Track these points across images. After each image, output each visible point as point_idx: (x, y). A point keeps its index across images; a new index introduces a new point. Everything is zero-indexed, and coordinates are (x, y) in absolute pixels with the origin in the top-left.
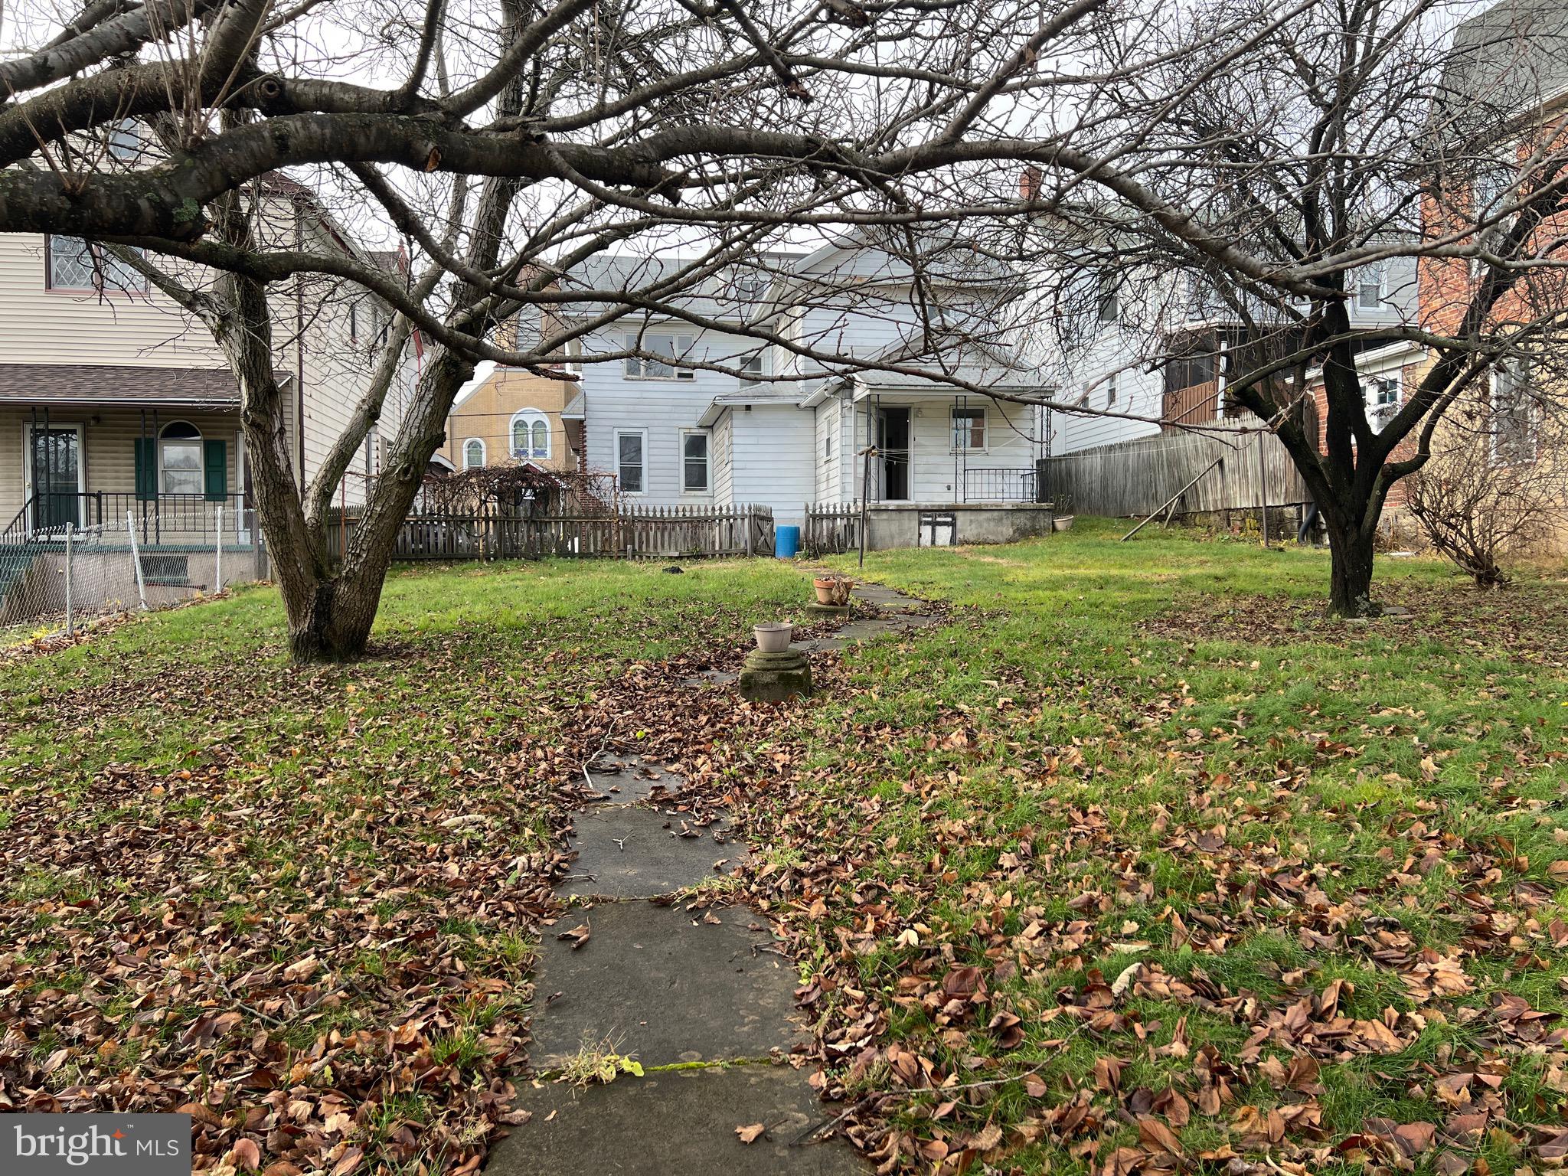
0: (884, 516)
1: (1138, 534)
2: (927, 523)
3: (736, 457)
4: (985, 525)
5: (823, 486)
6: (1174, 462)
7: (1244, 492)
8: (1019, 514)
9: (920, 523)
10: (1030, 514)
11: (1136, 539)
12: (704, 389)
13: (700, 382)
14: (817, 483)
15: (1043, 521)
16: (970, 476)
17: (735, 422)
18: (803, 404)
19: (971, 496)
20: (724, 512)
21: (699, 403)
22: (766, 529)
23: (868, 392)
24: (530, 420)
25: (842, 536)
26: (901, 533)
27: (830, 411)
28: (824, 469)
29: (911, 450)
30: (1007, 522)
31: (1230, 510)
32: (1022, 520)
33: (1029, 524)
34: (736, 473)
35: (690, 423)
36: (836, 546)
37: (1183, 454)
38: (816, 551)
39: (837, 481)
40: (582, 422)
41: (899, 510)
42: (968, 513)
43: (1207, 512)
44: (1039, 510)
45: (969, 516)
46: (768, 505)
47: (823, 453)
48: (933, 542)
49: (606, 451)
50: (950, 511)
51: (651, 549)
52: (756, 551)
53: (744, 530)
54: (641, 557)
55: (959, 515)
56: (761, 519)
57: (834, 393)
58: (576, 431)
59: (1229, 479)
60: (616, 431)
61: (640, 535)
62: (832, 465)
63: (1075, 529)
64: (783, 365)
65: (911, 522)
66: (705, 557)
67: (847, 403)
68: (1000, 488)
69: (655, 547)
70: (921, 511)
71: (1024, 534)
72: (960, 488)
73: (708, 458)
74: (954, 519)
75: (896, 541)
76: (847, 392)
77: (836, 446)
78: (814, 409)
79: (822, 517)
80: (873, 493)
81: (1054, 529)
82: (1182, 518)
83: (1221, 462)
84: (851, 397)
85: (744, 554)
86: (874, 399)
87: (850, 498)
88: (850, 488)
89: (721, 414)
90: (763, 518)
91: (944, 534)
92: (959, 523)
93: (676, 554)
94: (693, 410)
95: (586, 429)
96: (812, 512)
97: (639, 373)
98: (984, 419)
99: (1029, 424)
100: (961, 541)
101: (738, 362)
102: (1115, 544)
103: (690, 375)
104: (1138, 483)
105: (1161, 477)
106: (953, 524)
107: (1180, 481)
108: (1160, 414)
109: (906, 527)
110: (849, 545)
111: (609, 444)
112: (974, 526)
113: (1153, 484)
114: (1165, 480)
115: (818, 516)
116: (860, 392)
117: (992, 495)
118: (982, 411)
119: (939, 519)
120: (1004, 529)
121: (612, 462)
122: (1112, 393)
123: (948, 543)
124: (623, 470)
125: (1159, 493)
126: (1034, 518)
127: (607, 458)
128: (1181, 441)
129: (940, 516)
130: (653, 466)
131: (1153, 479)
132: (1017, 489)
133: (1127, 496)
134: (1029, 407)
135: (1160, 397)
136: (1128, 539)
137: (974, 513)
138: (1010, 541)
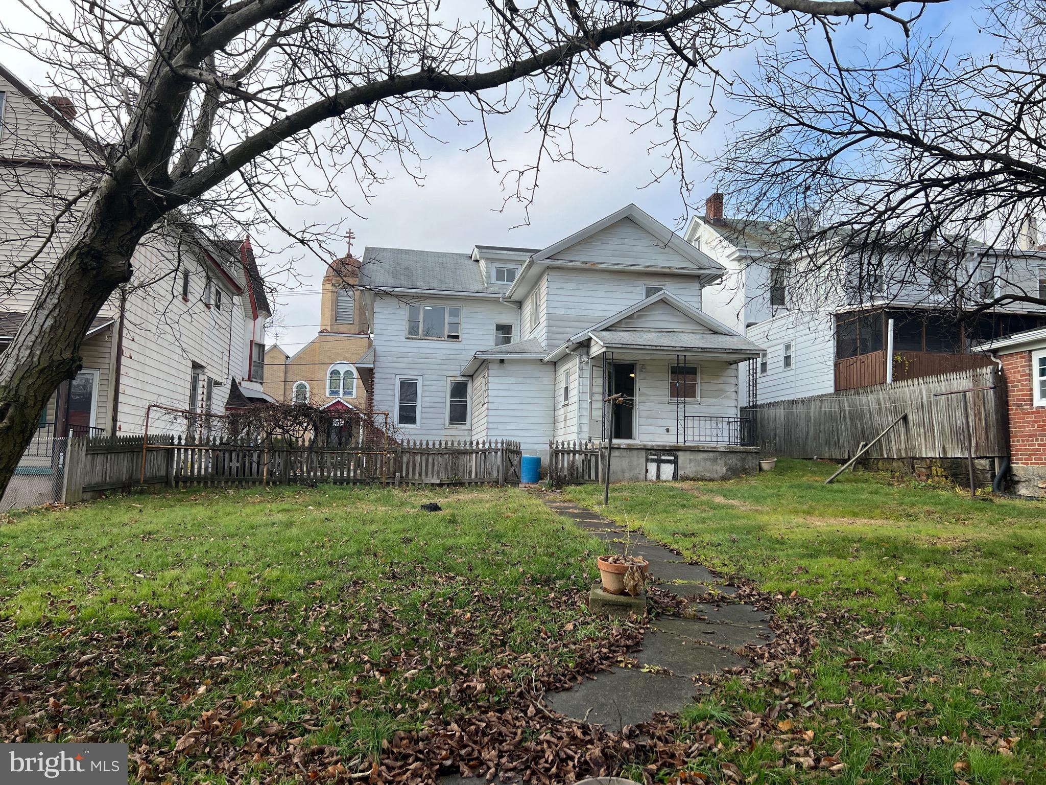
0: (617, 453)
1: (839, 477)
2: (653, 461)
3: (491, 399)
4: (703, 463)
5: (561, 425)
6: (856, 416)
7: (930, 444)
8: (731, 456)
9: (647, 460)
10: (739, 456)
11: (838, 481)
12: (467, 347)
13: (464, 342)
14: (555, 421)
15: (751, 462)
16: (690, 423)
17: (491, 371)
18: (546, 359)
19: (690, 438)
20: (481, 446)
21: (462, 357)
22: (516, 461)
23: (604, 350)
24: (342, 369)
25: (580, 469)
26: (631, 468)
27: (569, 365)
28: (562, 411)
29: (637, 398)
30: (721, 462)
31: (915, 458)
32: (734, 461)
33: (739, 464)
34: (491, 413)
35: (455, 373)
36: (576, 478)
37: (865, 409)
38: (559, 483)
39: (575, 421)
40: (371, 370)
41: (630, 449)
42: (688, 453)
43: (890, 459)
44: (748, 453)
45: (688, 456)
46: (517, 440)
47: (562, 398)
48: (658, 477)
49: (390, 392)
50: (673, 450)
51: (417, 477)
52: (506, 480)
53: (497, 460)
54: (407, 484)
55: (682, 457)
56: (511, 452)
57: (574, 350)
58: (367, 375)
59: (914, 431)
60: (398, 377)
61: (408, 464)
62: (569, 408)
63: (779, 470)
64: (529, 330)
65: (639, 459)
66: (461, 484)
67: (585, 359)
68: (715, 433)
69: (420, 475)
70: (648, 450)
71: (736, 473)
72: (681, 432)
73: (469, 400)
74: (676, 458)
75: (627, 475)
76: (585, 350)
77: (573, 393)
78: (554, 364)
79: (563, 452)
81: (761, 469)
82: (864, 462)
83: (905, 418)
84: (588, 354)
85: (495, 483)
86: (609, 356)
87: (585, 436)
88: (586, 428)
89: (481, 365)
90: (513, 452)
91: (667, 470)
92: (680, 462)
93: (438, 482)
94: (458, 363)
95: (375, 376)
96: (554, 447)
97: (418, 334)
98: (695, 374)
99: (734, 380)
100: (682, 477)
101: (494, 327)
102: (823, 487)
103: (457, 337)
104: (820, 432)
105: (843, 428)
106: (675, 462)
107: (863, 431)
108: (832, 377)
109: (635, 463)
110: (586, 477)
111: (392, 387)
112: (692, 464)
113: (835, 433)
114: (847, 430)
115: (560, 451)
116: (596, 350)
117: (708, 439)
118: (695, 368)
119: (663, 458)
120: (718, 468)
121: (393, 401)
122: (787, 359)
123: (671, 478)
124: (402, 408)
125: (841, 441)
126: (743, 460)
127: (390, 398)
128: (864, 399)
129: (664, 455)
130: (425, 405)
131: (835, 428)
132: (726, 433)
133: (809, 442)
134: (734, 366)
135: (831, 363)
136: (831, 482)
137: (693, 453)
138: (724, 479)
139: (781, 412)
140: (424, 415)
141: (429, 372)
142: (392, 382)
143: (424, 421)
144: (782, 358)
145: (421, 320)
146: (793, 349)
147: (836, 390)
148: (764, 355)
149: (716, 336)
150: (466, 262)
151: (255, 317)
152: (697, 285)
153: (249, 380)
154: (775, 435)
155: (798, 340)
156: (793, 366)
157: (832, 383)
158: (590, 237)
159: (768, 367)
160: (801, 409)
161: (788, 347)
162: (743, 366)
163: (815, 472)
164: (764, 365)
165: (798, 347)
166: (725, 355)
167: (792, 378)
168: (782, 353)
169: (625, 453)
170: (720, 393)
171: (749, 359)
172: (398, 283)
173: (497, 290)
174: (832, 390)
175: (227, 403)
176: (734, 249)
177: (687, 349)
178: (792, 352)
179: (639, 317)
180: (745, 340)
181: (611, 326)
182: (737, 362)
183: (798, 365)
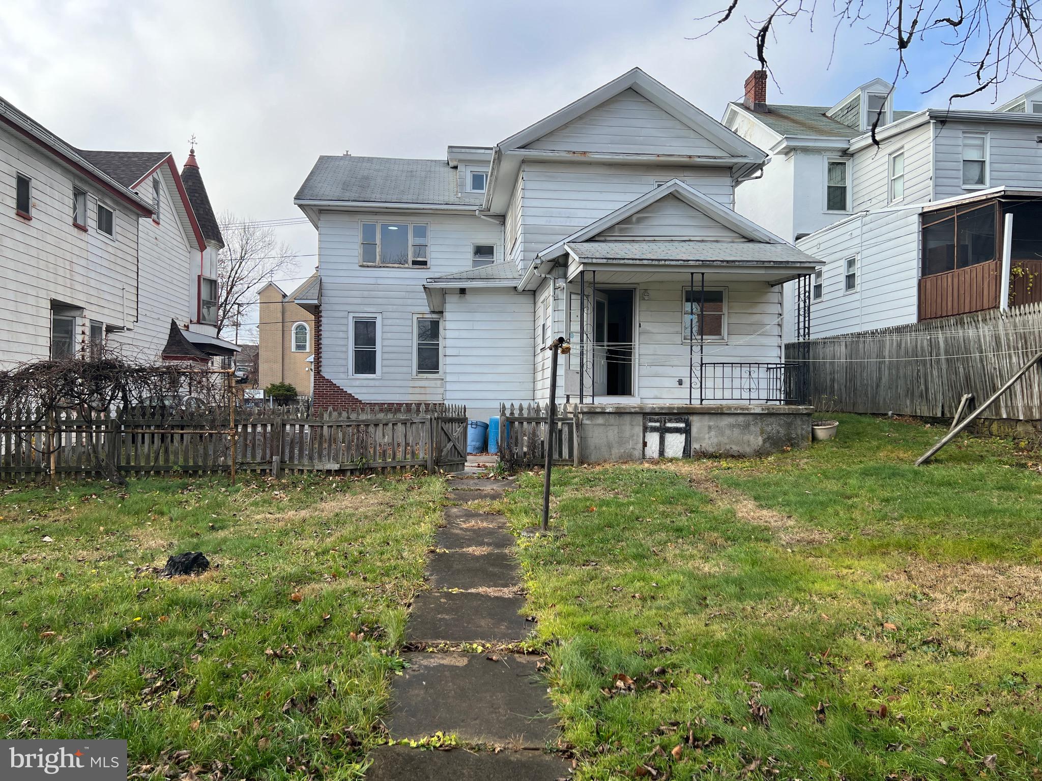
0: (600, 420)
1: (939, 455)
2: (654, 429)
3: (449, 342)
4: (728, 432)
5: (539, 376)
8: (770, 420)
9: (645, 429)
10: (783, 420)
11: (937, 461)
13: (433, 269)
14: (535, 372)
15: (801, 428)
16: (709, 370)
17: (454, 306)
18: (520, 287)
19: (710, 395)
22: (457, 432)
23: (581, 268)
25: (546, 444)
26: (621, 442)
27: (545, 294)
28: (540, 358)
29: (636, 339)
30: (755, 429)
32: (774, 427)
33: (782, 431)
34: (449, 360)
35: (423, 309)
36: (540, 457)
37: (973, 346)
38: (513, 464)
39: (549, 372)
40: (318, 307)
41: (620, 413)
42: (706, 417)
43: (1013, 421)
44: (797, 414)
45: (706, 421)
47: (540, 339)
48: (662, 452)
49: (341, 335)
50: (684, 415)
51: (306, 461)
52: (438, 462)
53: (424, 434)
54: (292, 470)
55: (697, 424)
56: (449, 421)
57: (549, 272)
60: (351, 315)
61: (292, 442)
62: (546, 353)
63: (842, 438)
64: (510, 251)
65: (634, 428)
66: (371, 470)
67: (561, 283)
68: (746, 386)
69: (311, 458)
70: (647, 415)
71: (777, 445)
72: (696, 385)
73: (441, 342)
74: (688, 424)
75: (615, 451)
76: (561, 271)
77: (549, 332)
78: (533, 292)
79: (521, 421)
80: (588, 390)
81: (814, 438)
83: (1039, 363)
84: (565, 276)
85: (421, 469)
86: (588, 276)
88: (561, 382)
90: (456, 420)
91: (675, 443)
92: (694, 430)
93: (336, 467)
95: (323, 314)
96: (508, 413)
97: (374, 262)
98: (721, 301)
99: (776, 309)
100: (696, 452)
101: (470, 250)
102: (916, 473)
103: (425, 263)
104: (898, 377)
105: (935, 373)
106: (687, 431)
107: (967, 378)
108: (915, 300)
109: (627, 434)
110: (556, 456)
111: (344, 328)
112: (713, 433)
113: (922, 381)
114: (940, 376)
115: (516, 419)
116: (574, 270)
117: (736, 394)
118: (720, 293)
119: (669, 425)
120: (752, 438)
121: (347, 345)
122: (850, 280)
123: (680, 454)
124: (357, 354)
125: (931, 391)
126: (789, 425)
127: (342, 342)
128: (971, 332)
129: (670, 421)
130: (386, 349)
131: (921, 373)
132: (763, 384)
133: (882, 393)
134: (777, 288)
135: (915, 282)
136: (927, 462)
137: (715, 418)
138: (760, 454)
139: (842, 350)
140: (385, 362)
141: (390, 308)
142: (344, 321)
143: (385, 369)
144: (843, 278)
145: (378, 242)
146: (858, 265)
147: (920, 319)
148: (819, 275)
149: (751, 245)
150: (442, 169)
151: (202, 248)
152: (728, 181)
153: (199, 322)
154: (833, 380)
155: (865, 253)
156: (858, 288)
157: (914, 309)
158: (580, 118)
159: (824, 291)
160: (870, 345)
161: (851, 263)
162: (790, 288)
163: (895, 441)
164: (818, 288)
165: (865, 262)
166: (762, 272)
167: (857, 304)
168: (843, 271)
169: (612, 419)
170: (755, 328)
171: (799, 276)
172: (347, 195)
173: (472, 201)
174: (914, 319)
175: (164, 351)
176: (779, 137)
177: (705, 264)
178: (857, 270)
179: (639, 220)
180: (793, 249)
181: (599, 235)
182: (781, 282)
183: (865, 287)
